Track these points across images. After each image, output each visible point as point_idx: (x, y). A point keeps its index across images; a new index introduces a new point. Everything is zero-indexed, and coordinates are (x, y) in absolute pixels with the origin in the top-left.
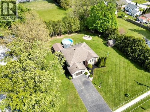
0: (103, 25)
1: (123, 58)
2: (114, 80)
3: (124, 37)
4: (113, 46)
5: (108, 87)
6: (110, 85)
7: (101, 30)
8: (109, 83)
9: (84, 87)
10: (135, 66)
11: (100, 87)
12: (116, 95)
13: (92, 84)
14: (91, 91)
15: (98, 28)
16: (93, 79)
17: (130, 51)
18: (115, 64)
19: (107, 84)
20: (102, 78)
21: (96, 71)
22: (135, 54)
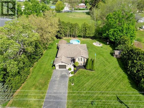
0: (115, 33)
1: (122, 71)
2: (92, 85)
3: (130, 48)
4: (118, 57)
5: (80, 88)
6: (83, 87)
7: (113, 39)
8: (85, 85)
9: (59, 79)
10: (130, 83)
11: (72, 85)
12: (82, 98)
13: (68, 80)
14: (62, 84)
15: (110, 36)
16: (72, 76)
17: (131, 65)
18: (106, 72)
19: (81, 85)
20: (81, 78)
21: (80, 71)
22: (134, 69)
